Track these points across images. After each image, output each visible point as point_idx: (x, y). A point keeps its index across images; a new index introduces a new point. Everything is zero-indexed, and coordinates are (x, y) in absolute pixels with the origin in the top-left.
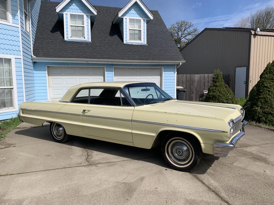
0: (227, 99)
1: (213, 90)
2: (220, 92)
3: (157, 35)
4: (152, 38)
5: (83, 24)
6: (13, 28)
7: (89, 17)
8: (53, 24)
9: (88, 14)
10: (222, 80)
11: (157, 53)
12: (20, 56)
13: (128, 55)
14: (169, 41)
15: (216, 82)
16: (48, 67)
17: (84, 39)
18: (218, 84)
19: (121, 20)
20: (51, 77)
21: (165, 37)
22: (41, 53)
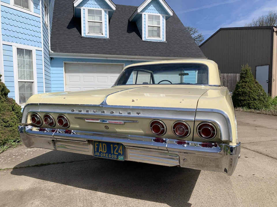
0: (259, 95)
1: (242, 86)
2: (250, 88)
3: (175, 33)
4: (170, 36)
5: (101, 20)
6: (34, 18)
7: (108, 12)
8: (69, 20)
9: (106, 10)
10: (251, 75)
11: (178, 50)
12: (41, 48)
13: (148, 52)
14: (188, 39)
15: (245, 77)
16: (65, 63)
17: (102, 35)
18: (248, 80)
19: (140, 17)
20: (68, 74)
21: (183, 35)
22: (58, 48)
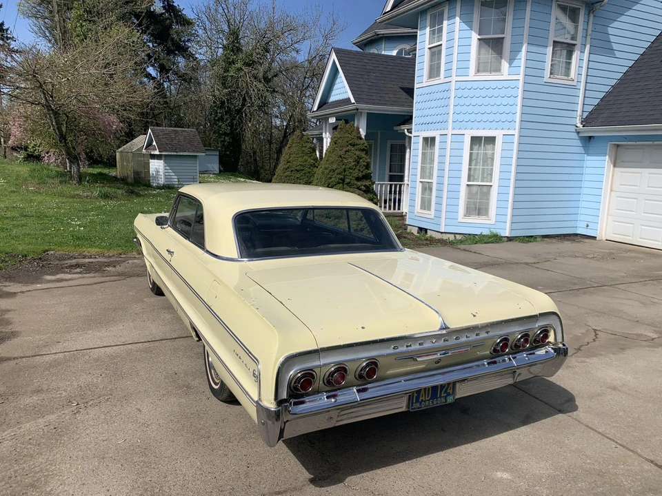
6: (508, 84)
12: (513, 131)
16: (617, 146)
22: (602, 116)
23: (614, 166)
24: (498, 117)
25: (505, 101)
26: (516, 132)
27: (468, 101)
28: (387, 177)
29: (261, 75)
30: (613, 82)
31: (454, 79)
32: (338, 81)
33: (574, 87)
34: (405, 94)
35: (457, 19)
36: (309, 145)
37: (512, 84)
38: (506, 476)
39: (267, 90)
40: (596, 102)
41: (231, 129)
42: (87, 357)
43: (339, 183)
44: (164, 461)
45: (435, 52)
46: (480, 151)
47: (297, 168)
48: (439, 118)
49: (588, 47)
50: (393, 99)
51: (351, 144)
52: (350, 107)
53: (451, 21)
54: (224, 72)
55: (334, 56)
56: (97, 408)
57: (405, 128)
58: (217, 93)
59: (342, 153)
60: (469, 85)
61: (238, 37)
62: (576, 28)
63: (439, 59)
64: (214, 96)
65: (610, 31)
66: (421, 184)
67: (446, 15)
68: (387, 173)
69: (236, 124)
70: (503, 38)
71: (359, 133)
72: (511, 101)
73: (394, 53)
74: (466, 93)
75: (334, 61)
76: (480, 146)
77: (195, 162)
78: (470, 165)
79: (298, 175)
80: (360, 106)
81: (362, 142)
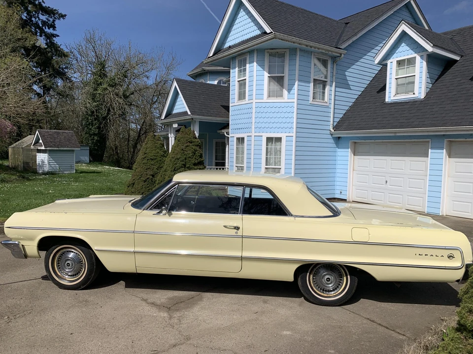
5: (414, 71)
12: (292, 134)
16: (354, 143)
17: (413, 96)
22: (345, 124)
23: (354, 155)
24: (282, 125)
25: (286, 115)
26: (294, 135)
27: (264, 115)
28: (214, 163)
29: (121, 93)
30: (350, 104)
31: (254, 101)
32: (178, 100)
33: (328, 107)
34: (224, 109)
35: (255, 63)
36: (160, 142)
37: (290, 105)
38: (288, 333)
39: (126, 104)
40: (341, 116)
41: (98, 131)
42: (10, 289)
43: (182, 167)
44: (76, 344)
45: (242, 84)
46: (272, 146)
47: (151, 158)
48: (246, 126)
49: (334, 83)
50: (216, 113)
51: (189, 142)
52: (187, 117)
53: (252, 65)
54: (94, 91)
55: (175, 84)
56: (24, 318)
57: (224, 131)
58: (88, 105)
59: (183, 147)
60: (264, 105)
61: (104, 66)
62: (327, 71)
63: (245, 88)
64: (86, 107)
65: (347, 73)
66: (236, 168)
67: (248, 61)
68: (214, 161)
69: (103, 127)
70: (284, 76)
71: (195, 134)
72: (290, 115)
73: (216, 82)
74: (262, 110)
75: (176, 87)
76: (272, 143)
77: (72, 155)
78: (267, 155)
79: (153, 163)
80: (194, 117)
81: (196, 140)
